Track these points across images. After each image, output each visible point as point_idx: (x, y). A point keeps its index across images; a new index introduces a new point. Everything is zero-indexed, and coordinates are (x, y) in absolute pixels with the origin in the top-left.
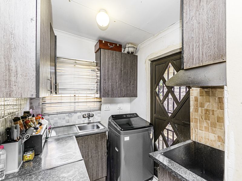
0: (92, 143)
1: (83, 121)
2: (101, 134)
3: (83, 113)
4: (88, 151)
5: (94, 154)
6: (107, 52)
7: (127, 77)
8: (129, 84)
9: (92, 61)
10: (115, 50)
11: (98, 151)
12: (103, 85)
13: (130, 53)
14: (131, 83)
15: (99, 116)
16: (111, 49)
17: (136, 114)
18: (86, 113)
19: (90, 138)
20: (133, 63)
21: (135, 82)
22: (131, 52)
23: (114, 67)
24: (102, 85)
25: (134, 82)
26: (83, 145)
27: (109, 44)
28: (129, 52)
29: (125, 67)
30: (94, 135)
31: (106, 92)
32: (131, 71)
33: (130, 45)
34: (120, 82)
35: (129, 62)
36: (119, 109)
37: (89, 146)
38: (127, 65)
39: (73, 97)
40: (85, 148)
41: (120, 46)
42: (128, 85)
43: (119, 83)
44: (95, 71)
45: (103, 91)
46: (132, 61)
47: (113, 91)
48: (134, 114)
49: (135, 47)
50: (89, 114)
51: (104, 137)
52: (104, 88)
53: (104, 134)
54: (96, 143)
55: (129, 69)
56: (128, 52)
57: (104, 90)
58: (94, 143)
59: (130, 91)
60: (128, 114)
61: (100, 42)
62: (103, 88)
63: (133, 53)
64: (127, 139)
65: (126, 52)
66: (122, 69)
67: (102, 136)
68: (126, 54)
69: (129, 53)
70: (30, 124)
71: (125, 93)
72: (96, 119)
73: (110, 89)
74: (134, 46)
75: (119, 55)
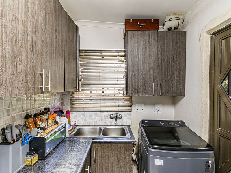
0: (112, 154)
1: (110, 122)
2: (125, 144)
3: (110, 113)
4: (108, 163)
5: (115, 168)
6: (137, 33)
7: (168, 65)
8: (170, 76)
9: (120, 50)
10: (148, 29)
11: (121, 166)
12: (132, 80)
13: (173, 29)
14: (174, 76)
15: (128, 119)
16: (142, 28)
17: (182, 122)
18: (114, 113)
19: (110, 147)
20: (178, 44)
21: (182, 73)
22: (175, 28)
23: (147, 54)
24: (129, 79)
25: (179, 73)
26: (102, 154)
27: (138, 22)
28: (171, 28)
29: (163, 51)
30: (115, 144)
31: (134, 88)
32: (175, 56)
33: (171, 17)
34: (155, 74)
35: (171, 44)
36: (157, 111)
37: (109, 157)
38: (167, 48)
39: (101, 93)
40: (104, 158)
41: (156, 21)
42: (169, 78)
43: (154, 76)
44: (123, 62)
45: (131, 87)
46: (177, 41)
47: (145, 86)
48: (179, 121)
49: (181, 17)
50: (117, 114)
51: (129, 149)
52: (132, 83)
53: (128, 145)
54: (117, 155)
55: (171, 55)
56: (168, 29)
57: (132, 85)
58: (116, 154)
59: (172, 86)
60: (168, 121)
61: (127, 22)
62: (130, 83)
63: (178, 27)
64: (159, 162)
65: (166, 28)
66: (160, 55)
67: (127, 147)
68: (165, 31)
69: (171, 30)
70: (38, 123)
71: (163, 90)
72: (126, 121)
73: (141, 84)
74: (179, 16)
75: (153, 36)
